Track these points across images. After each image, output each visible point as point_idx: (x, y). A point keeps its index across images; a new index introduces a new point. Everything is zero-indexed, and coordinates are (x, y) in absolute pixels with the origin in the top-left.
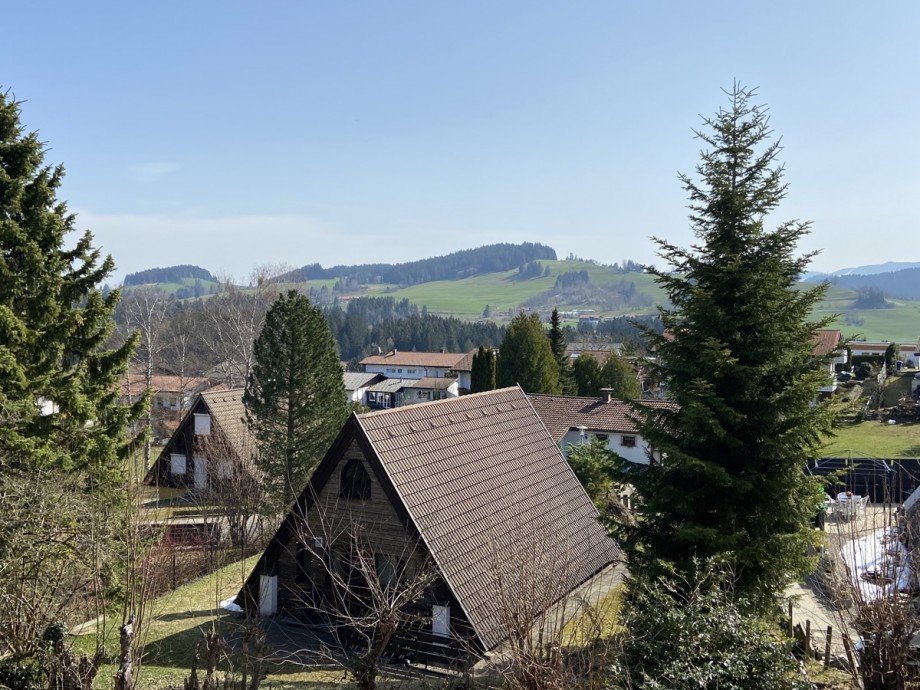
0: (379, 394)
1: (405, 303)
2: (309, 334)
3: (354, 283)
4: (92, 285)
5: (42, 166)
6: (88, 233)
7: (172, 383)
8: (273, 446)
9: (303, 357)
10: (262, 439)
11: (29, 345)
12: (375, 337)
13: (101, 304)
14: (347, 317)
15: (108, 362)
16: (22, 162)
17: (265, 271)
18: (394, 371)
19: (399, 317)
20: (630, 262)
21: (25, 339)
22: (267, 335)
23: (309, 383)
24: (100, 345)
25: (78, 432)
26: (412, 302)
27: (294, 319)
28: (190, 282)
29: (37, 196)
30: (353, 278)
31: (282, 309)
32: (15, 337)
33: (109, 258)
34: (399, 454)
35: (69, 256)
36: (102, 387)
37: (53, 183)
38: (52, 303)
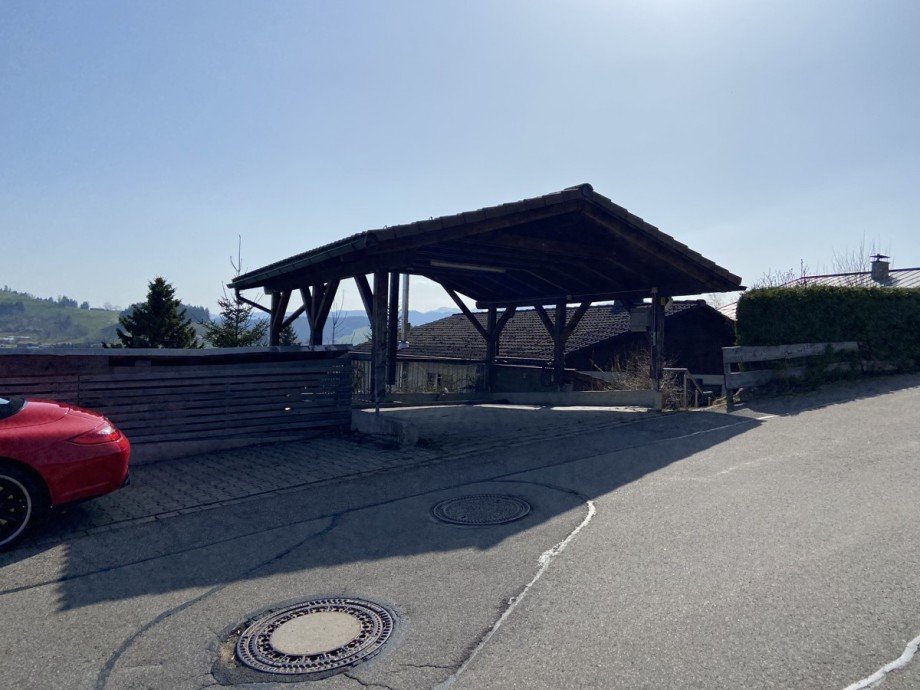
20: (64, 298)
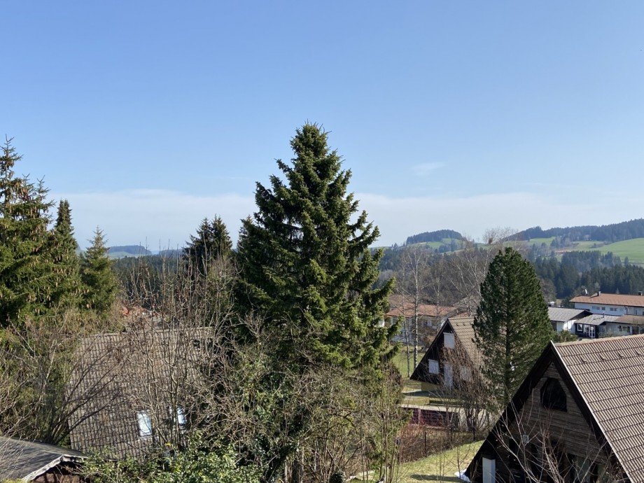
0: (586, 326)
1: (609, 256)
2: (521, 280)
3: (568, 240)
4: (366, 246)
5: (339, 172)
6: (364, 212)
7: (430, 309)
8: (495, 361)
9: (517, 297)
10: (487, 355)
11: (328, 285)
12: (584, 281)
13: (370, 259)
14: (561, 266)
15: (376, 297)
16: (328, 170)
17: (493, 233)
18: (598, 308)
19: (603, 267)
21: (325, 281)
22: (490, 279)
23: (521, 316)
24: (370, 286)
25: (356, 343)
26: (615, 254)
27: (510, 269)
28: (448, 241)
29: (335, 191)
30: (566, 237)
31: (501, 261)
32: (320, 280)
33: (376, 229)
34: (589, 378)
35: (353, 228)
36: (371, 313)
37: (344, 182)
38: (342, 258)
